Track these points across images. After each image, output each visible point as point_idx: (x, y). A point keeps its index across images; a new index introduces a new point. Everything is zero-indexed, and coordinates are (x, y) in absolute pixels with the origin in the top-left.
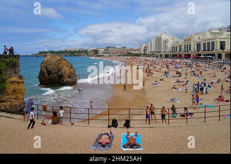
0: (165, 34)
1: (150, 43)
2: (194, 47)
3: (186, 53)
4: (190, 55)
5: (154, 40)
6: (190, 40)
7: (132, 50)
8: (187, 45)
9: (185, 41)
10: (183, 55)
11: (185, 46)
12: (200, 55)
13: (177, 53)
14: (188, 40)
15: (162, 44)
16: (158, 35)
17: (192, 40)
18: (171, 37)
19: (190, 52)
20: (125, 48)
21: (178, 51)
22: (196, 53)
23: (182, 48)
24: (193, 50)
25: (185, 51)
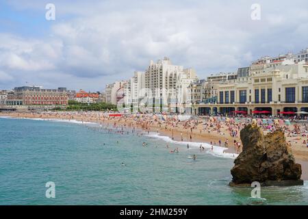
0: (166, 62)
2: (278, 95)
3: (260, 105)
4: (269, 109)
5: (144, 73)
6: (270, 80)
8: (263, 91)
9: (257, 81)
10: (251, 108)
11: (257, 91)
12: (295, 109)
13: (236, 104)
14: (263, 80)
15: (164, 82)
16: (152, 63)
17: (274, 80)
18: (182, 68)
19: (271, 103)
20: (64, 91)
21: (238, 101)
22: (283, 107)
23: (248, 95)
24: (278, 99)
25: (257, 101)
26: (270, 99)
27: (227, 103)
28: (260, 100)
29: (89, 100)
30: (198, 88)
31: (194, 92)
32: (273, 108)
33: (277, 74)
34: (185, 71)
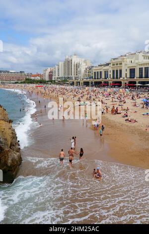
0: (75, 56)
1: (56, 67)
2: (126, 73)
3: (115, 80)
4: (120, 83)
5: (63, 63)
6: (121, 64)
7: (31, 75)
8: (117, 71)
9: (114, 65)
10: (110, 82)
11: (113, 71)
12: (135, 83)
13: (102, 80)
14: (117, 64)
15: (73, 67)
16: (67, 57)
17: (123, 64)
18: (83, 60)
19: (121, 79)
20: (23, 73)
21: (104, 77)
22: (129, 81)
23: (109, 73)
24: (125, 77)
25: (114, 78)
26: (121, 76)
27: (98, 79)
28: (115, 77)
29: (38, 78)
30: (90, 71)
31: (87, 73)
32: (122, 82)
33: (125, 60)
34: (85, 61)
